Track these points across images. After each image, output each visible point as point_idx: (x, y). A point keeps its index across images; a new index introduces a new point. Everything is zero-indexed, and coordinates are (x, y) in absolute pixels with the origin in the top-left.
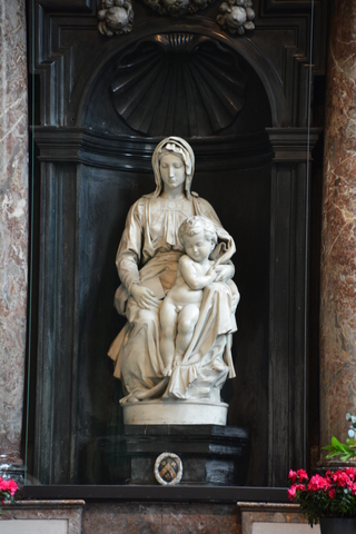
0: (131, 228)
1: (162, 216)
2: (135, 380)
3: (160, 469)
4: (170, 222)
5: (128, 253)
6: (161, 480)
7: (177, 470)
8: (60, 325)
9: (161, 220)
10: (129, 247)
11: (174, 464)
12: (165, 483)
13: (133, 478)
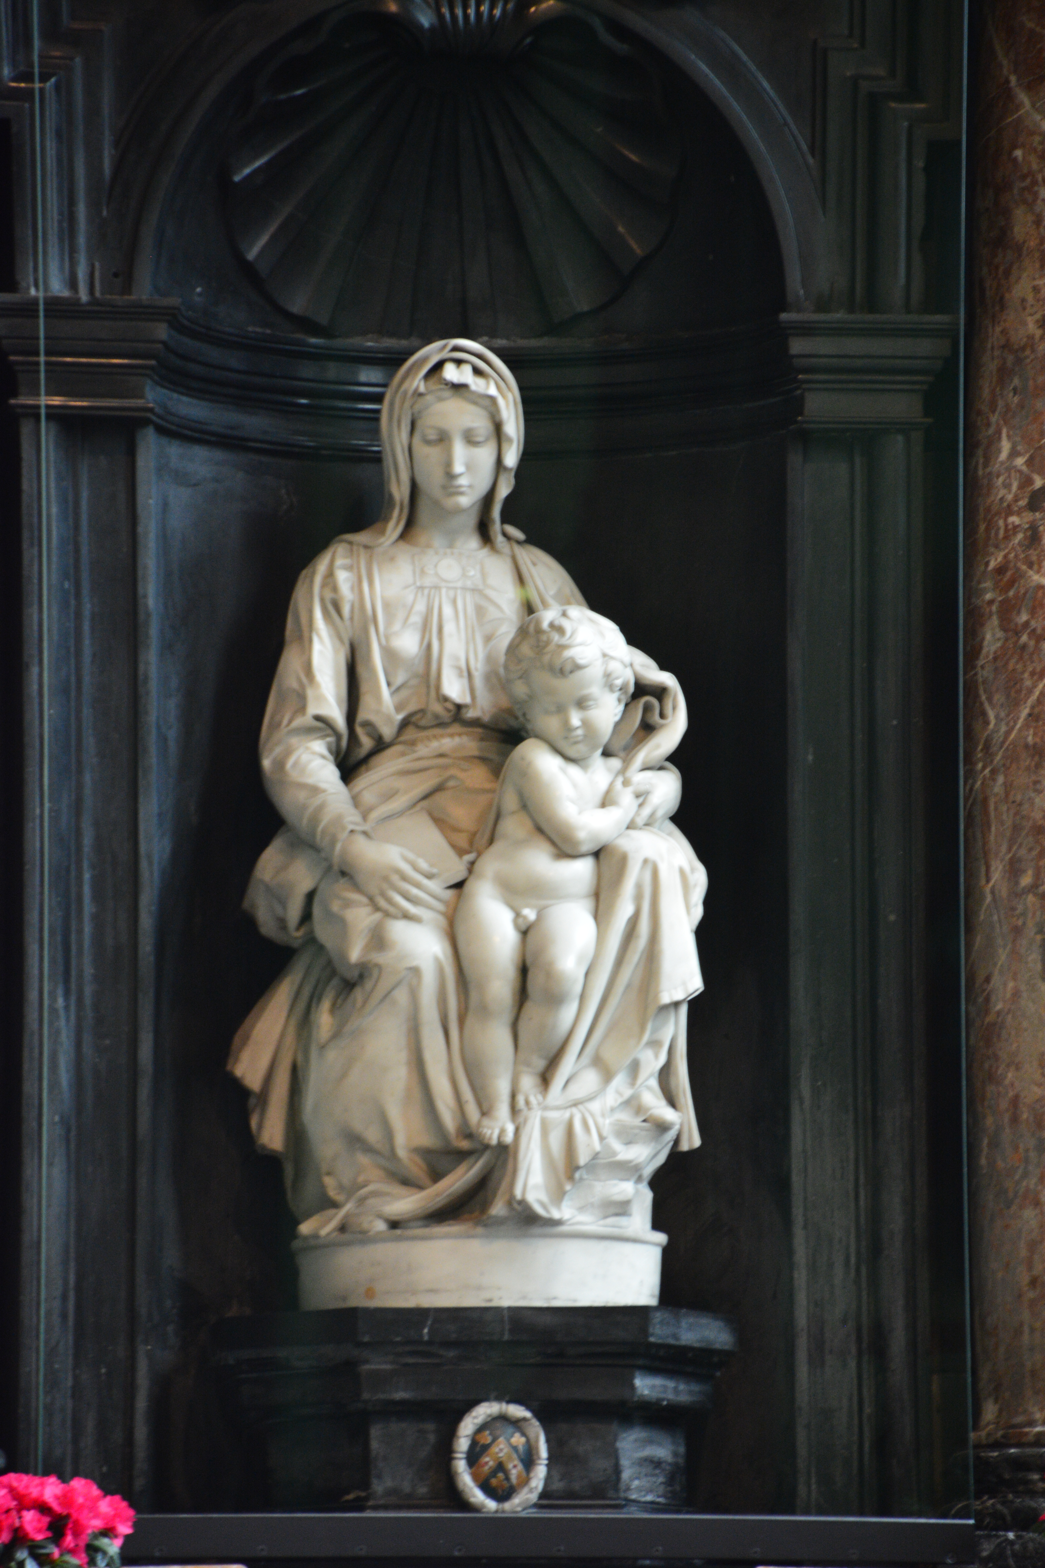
0: (317, 647)
1: (421, 607)
2: (364, 1160)
3: (474, 1457)
4: (449, 628)
5: (308, 731)
6: (478, 1496)
7: (529, 1461)
8: (89, 970)
9: (416, 619)
10: (313, 709)
11: (518, 1440)
12: (491, 1505)
13: (379, 1487)
